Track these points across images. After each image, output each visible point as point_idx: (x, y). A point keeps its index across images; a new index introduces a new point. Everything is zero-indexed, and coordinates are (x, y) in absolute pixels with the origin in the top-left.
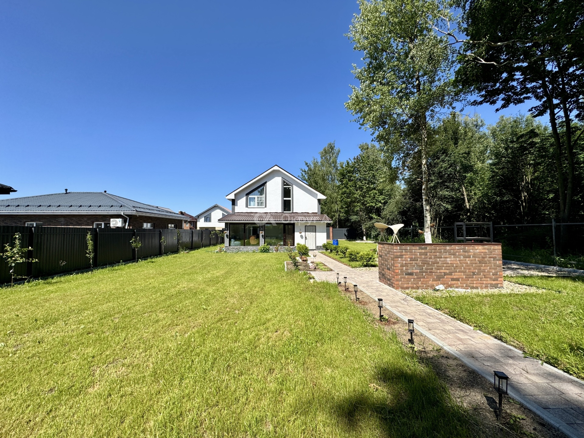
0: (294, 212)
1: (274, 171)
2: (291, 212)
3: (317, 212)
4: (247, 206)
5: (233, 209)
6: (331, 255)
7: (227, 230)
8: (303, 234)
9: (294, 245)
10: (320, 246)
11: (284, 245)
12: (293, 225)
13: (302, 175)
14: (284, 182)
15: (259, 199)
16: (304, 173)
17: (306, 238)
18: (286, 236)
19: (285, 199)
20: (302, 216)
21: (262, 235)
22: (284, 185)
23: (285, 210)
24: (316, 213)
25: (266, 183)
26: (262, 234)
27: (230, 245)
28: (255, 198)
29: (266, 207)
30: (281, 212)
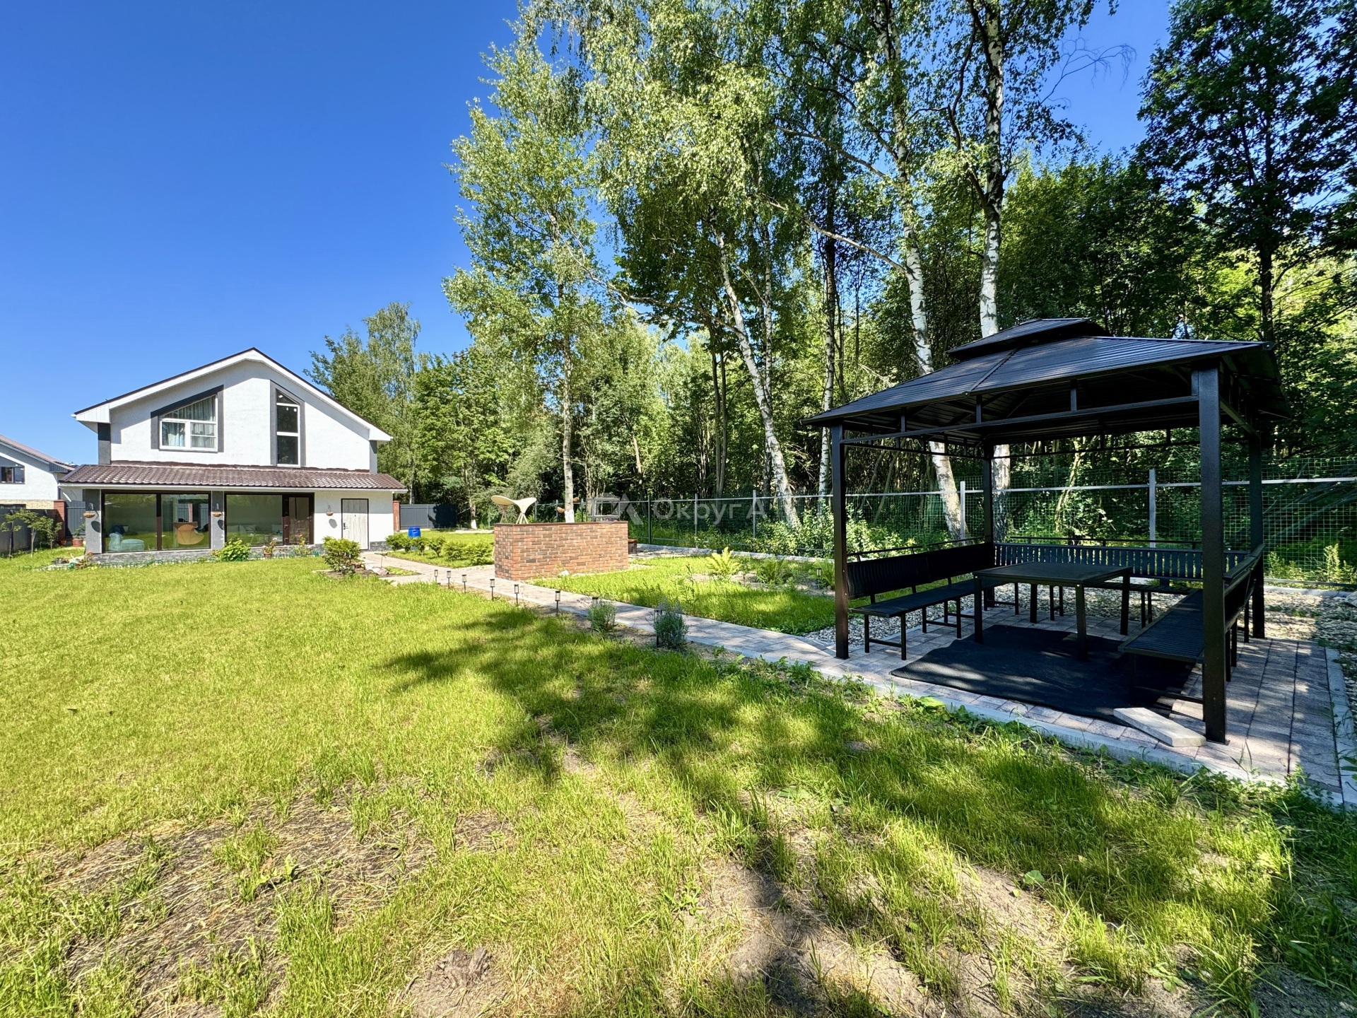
0: (308, 466)
1: (246, 362)
2: (299, 466)
3: (368, 468)
4: (155, 445)
5: (105, 453)
7: (96, 509)
8: (337, 517)
9: (311, 541)
10: (380, 543)
11: (286, 542)
12: (311, 496)
14: (278, 393)
15: (199, 429)
17: (343, 525)
18: (289, 523)
19: (280, 433)
20: (330, 476)
21: (220, 522)
22: (279, 400)
23: (280, 459)
24: (367, 471)
25: (221, 388)
26: (218, 519)
27: (104, 551)
28: (182, 425)
29: (221, 449)
30: (269, 464)
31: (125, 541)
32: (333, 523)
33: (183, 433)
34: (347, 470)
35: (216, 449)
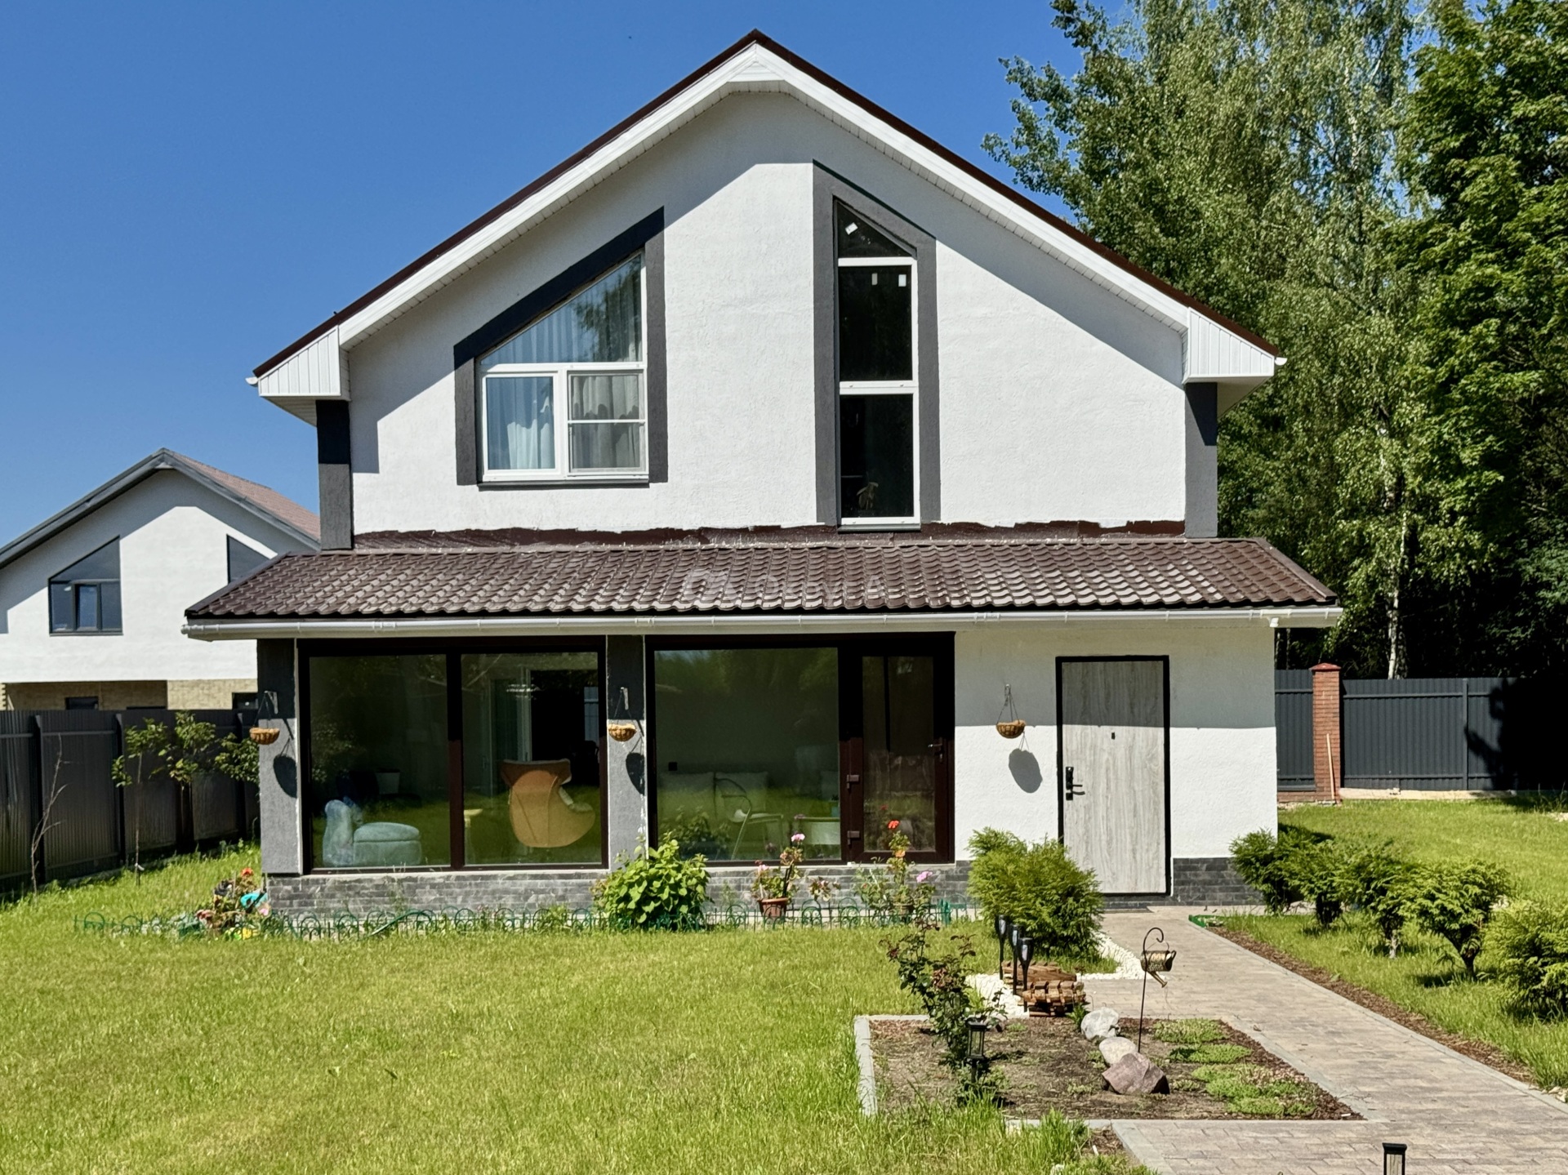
0: (946, 518)
1: (736, 97)
2: (915, 520)
3: (1177, 514)
4: (470, 472)
5: (339, 503)
6: (1330, 949)
7: (286, 714)
8: (1040, 740)
9: (944, 850)
10: (1216, 865)
11: (852, 850)
12: (940, 647)
13: (1030, 128)
14: (842, 213)
15: (594, 397)
16: (1041, 112)
17: (1066, 779)
18: (863, 767)
19: (849, 388)
20: (1026, 557)
21: (633, 761)
22: (847, 247)
23: (849, 509)
24: (1174, 528)
25: (654, 224)
26: (625, 748)
27: (311, 861)
28: (546, 387)
29: (659, 473)
30: (812, 521)
31: (366, 831)
32: (1025, 770)
33: (549, 418)
34: (1090, 529)
35: (643, 472)
